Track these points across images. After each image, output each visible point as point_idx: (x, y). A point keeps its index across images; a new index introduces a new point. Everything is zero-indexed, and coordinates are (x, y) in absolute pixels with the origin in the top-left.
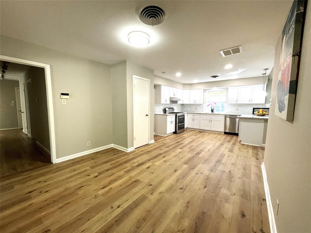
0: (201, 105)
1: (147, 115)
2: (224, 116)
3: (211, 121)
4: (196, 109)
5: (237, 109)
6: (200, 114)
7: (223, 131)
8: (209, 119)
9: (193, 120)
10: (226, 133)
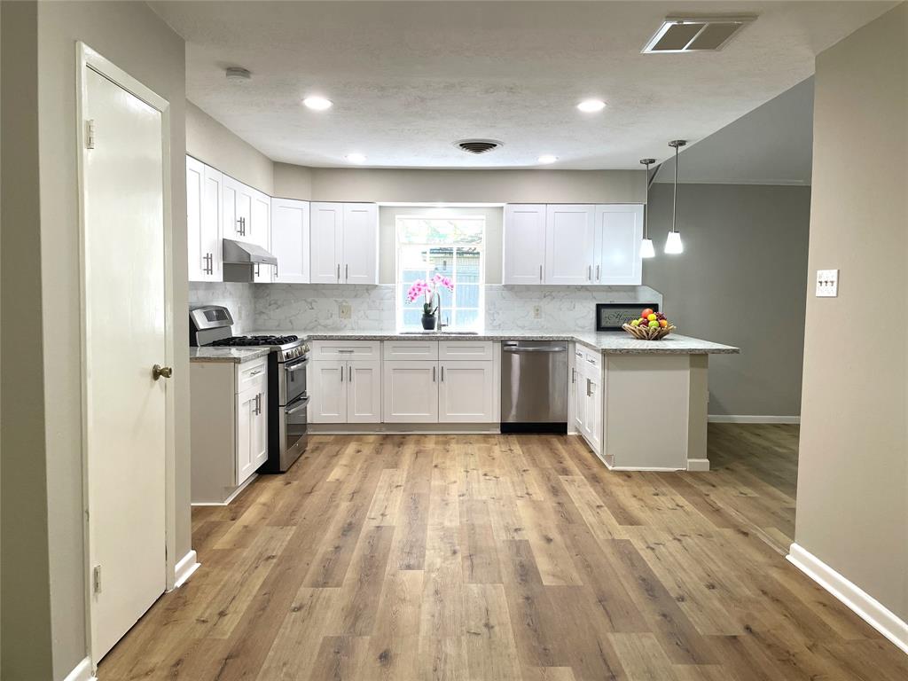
0: (369, 288)
1: (157, 374)
2: (498, 347)
3: (438, 375)
4: (345, 311)
5: (537, 311)
6: (382, 339)
7: (497, 419)
8: (430, 366)
9: (346, 375)
10: (507, 429)
